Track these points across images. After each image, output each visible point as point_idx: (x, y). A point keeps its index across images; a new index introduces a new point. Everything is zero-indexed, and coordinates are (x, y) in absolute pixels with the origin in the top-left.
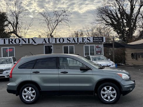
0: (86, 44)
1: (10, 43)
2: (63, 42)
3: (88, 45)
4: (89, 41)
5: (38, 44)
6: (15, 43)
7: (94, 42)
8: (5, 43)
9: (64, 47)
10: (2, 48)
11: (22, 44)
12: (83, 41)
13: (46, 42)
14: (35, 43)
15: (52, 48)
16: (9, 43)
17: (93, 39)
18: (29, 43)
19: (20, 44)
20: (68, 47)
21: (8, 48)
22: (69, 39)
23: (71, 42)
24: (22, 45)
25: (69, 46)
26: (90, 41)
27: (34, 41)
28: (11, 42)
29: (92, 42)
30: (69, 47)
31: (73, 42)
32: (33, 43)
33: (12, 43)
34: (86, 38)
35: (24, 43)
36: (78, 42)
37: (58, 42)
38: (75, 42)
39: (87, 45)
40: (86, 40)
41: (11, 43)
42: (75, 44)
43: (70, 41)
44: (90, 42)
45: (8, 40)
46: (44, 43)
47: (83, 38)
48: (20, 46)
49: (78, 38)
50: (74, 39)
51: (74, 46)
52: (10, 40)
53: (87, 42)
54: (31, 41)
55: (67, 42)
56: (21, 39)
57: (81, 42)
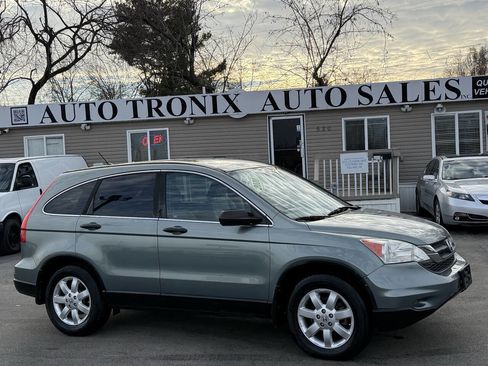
0: (439, 106)
1: (154, 112)
2: (343, 103)
3: (450, 113)
4: (452, 95)
5: (248, 116)
6: (168, 116)
7: (479, 96)
8: (136, 115)
10: (129, 133)
11: (192, 118)
12: (427, 97)
13: (276, 108)
14: (237, 110)
15: (300, 128)
16: (150, 115)
17: (475, 87)
18: (215, 111)
19: (185, 119)
20: (363, 121)
21: (148, 131)
22: (364, 90)
23: (373, 104)
24: (192, 122)
25: (366, 118)
26: (458, 92)
27: (231, 103)
28: (157, 110)
29: (470, 98)
30: (368, 120)
31: (385, 102)
32: (231, 112)
33: (161, 114)
34: (443, 84)
35: (198, 113)
36: (405, 98)
37: (322, 104)
38: (392, 100)
39: (444, 113)
40: (441, 91)
41: (156, 115)
42: (393, 108)
43: (371, 98)
44: (459, 99)
45: (146, 103)
46: (270, 109)
47: (427, 84)
48: (186, 122)
49: (404, 86)
50: (386, 89)
51: (388, 117)
52: (154, 104)
53: (447, 98)
54: (222, 104)
55: (360, 103)
56: (187, 98)
57: (417, 100)
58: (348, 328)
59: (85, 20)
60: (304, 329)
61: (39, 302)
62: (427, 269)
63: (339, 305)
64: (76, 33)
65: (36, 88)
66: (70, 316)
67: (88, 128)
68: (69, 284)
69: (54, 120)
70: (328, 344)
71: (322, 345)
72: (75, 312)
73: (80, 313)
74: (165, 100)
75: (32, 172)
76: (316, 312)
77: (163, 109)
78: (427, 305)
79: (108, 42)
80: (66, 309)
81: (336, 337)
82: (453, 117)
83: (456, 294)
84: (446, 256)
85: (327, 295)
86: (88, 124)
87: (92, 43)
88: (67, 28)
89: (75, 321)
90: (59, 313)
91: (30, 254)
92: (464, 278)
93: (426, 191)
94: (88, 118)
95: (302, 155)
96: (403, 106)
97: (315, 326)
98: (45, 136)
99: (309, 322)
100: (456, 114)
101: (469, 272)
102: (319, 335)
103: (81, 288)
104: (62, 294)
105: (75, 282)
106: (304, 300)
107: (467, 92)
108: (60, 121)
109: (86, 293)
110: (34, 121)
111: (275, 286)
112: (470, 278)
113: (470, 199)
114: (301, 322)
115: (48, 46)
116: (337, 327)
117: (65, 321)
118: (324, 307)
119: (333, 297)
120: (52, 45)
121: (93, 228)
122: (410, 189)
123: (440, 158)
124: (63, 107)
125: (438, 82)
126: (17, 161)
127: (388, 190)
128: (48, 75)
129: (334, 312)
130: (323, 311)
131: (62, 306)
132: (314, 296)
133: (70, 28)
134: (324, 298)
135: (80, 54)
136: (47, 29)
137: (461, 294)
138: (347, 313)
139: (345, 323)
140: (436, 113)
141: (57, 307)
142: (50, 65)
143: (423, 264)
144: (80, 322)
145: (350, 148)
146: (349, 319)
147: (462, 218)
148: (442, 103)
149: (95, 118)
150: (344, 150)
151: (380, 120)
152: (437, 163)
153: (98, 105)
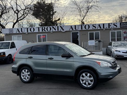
1: (43, 30)
2: (89, 28)
4: (115, 27)
5: (66, 31)
6: (47, 31)
7: (121, 27)
8: (39, 31)
9: (90, 33)
10: (37, 35)
12: (109, 27)
13: (73, 29)
14: (63, 30)
15: (78, 34)
16: (42, 31)
18: (58, 30)
19: (51, 32)
20: (93, 33)
21: (42, 35)
22: (94, 25)
23: (96, 29)
24: (52, 33)
25: (94, 32)
26: (116, 26)
27: (62, 28)
28: (44, 30)
29: (119, 28)
30: (95, 33)
31: (99, 28)
32: (62, 30)
33: (45, 31)
34: (113, 24)
35: (54, 30)
36: (104, 27)
37: (84, 29)
38: (101, 28)
39: (113, 31)
40: (112, 26)
42: (101, 30)
43: (95, 27)
44: (117, 28)
45: (41, 28)
46: (71, 30)
47: (109, 24)
48: (51, 33)
49: (104, 24)
50: (99, 25)
51: (100, 32)
52: (43, 28)
53: (114, 27)
54: (60, 29)
55: (93, 29)
56: (51, 27)
57: (107, 28)
58: (92, 82)
59: (26, 8)
60: (81, 82)
61: (18, 75)
62: (111, 68)
63: (90, 77)
64: (24, 11)
65: (14, 24)
66: (25, 79)
67: (27, 34)
68: (25, 71)
69: (19, 32)
70: (87, 86)
71: (86, 86)
72: (26, 78)
73: (27, 78)
74: (46, 27)
75: (14, 44)
76: (84, 78)
77: (46, 29)
78: (111, 77)
79: (32, 13)
80: (24, 77)
81: (89, 84)
82: (115, 32)
83: (118, 74)
84: (115, 65)
85: (87, 74)
86: (27, 33)
87: (28, 13)
88: (22, 10)
89: (26, 80)
90: (22, 78)
91: (16, 64)
92: (120, 71)
93: (109, 50)
94: (28, 31)
95: (79, 41)
96: (103, 29)
97: (84, 82)
98: (17, 36)
99: (83, 80)
100: (116, 31)
101: (121, 69)
102: (85, 84)
103: (28, 72)
104: (23, 73)
105: (26, 70)
106: (81, 75)
107: (119, 26)
108: (21, 32)
109: (29, 73)
110: (15, 32)
111: (75, 72)
112: (121, 71)
113: (120, 52)
114: (81, 81)
115: (17, 14)
116: (89, 82)
117: (24, 80)
118: (86, 77)
119: (88, 75)
120: (18, 14)
121: (31, 58)
122: (105, 49)
123: (112, 42)
124: (21, 29)
125: (112, 24)
126: (11, 42)
127: (100, 49)
128: (17, 21)
129: (89, 78)
130: (86, 78)
131: (23, 76)
132: (84, 74)
133: (23, 10)
134: (86, 75)
135: (25, 16)
136: (17, 10)
137: (119, 74)
138: (92, 78)
139: (91, 81)
140: (111, 31)
141: (22, 76)
142: (18, 19)
143: (110, 67)
144: (27, 80)
145: (90, 39)
146: (92, 80)
147: (118, 56)
148: (113, 29)
149: (29, 31)
150: (89, 40)
151: (98, 33)
152: (111, 43)
153: (30, 28)
